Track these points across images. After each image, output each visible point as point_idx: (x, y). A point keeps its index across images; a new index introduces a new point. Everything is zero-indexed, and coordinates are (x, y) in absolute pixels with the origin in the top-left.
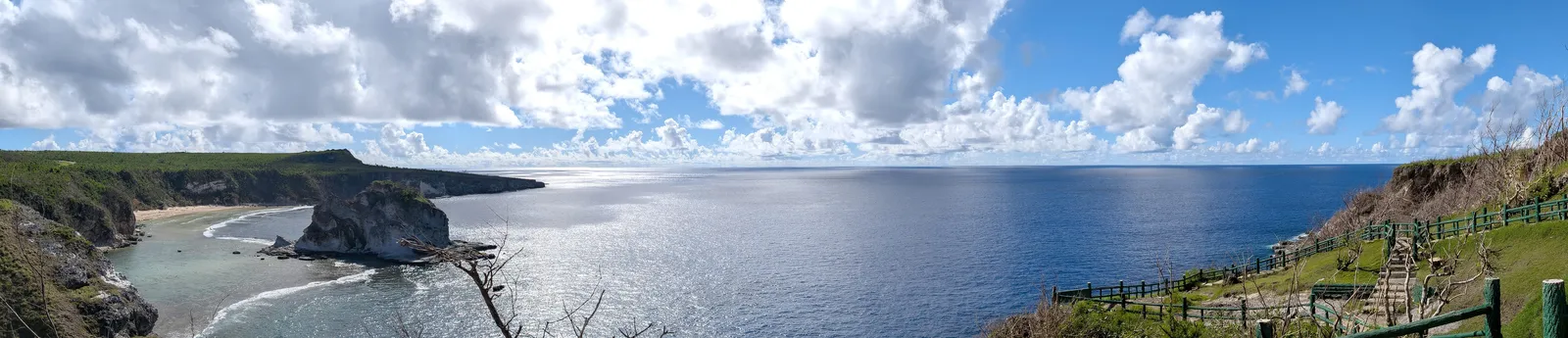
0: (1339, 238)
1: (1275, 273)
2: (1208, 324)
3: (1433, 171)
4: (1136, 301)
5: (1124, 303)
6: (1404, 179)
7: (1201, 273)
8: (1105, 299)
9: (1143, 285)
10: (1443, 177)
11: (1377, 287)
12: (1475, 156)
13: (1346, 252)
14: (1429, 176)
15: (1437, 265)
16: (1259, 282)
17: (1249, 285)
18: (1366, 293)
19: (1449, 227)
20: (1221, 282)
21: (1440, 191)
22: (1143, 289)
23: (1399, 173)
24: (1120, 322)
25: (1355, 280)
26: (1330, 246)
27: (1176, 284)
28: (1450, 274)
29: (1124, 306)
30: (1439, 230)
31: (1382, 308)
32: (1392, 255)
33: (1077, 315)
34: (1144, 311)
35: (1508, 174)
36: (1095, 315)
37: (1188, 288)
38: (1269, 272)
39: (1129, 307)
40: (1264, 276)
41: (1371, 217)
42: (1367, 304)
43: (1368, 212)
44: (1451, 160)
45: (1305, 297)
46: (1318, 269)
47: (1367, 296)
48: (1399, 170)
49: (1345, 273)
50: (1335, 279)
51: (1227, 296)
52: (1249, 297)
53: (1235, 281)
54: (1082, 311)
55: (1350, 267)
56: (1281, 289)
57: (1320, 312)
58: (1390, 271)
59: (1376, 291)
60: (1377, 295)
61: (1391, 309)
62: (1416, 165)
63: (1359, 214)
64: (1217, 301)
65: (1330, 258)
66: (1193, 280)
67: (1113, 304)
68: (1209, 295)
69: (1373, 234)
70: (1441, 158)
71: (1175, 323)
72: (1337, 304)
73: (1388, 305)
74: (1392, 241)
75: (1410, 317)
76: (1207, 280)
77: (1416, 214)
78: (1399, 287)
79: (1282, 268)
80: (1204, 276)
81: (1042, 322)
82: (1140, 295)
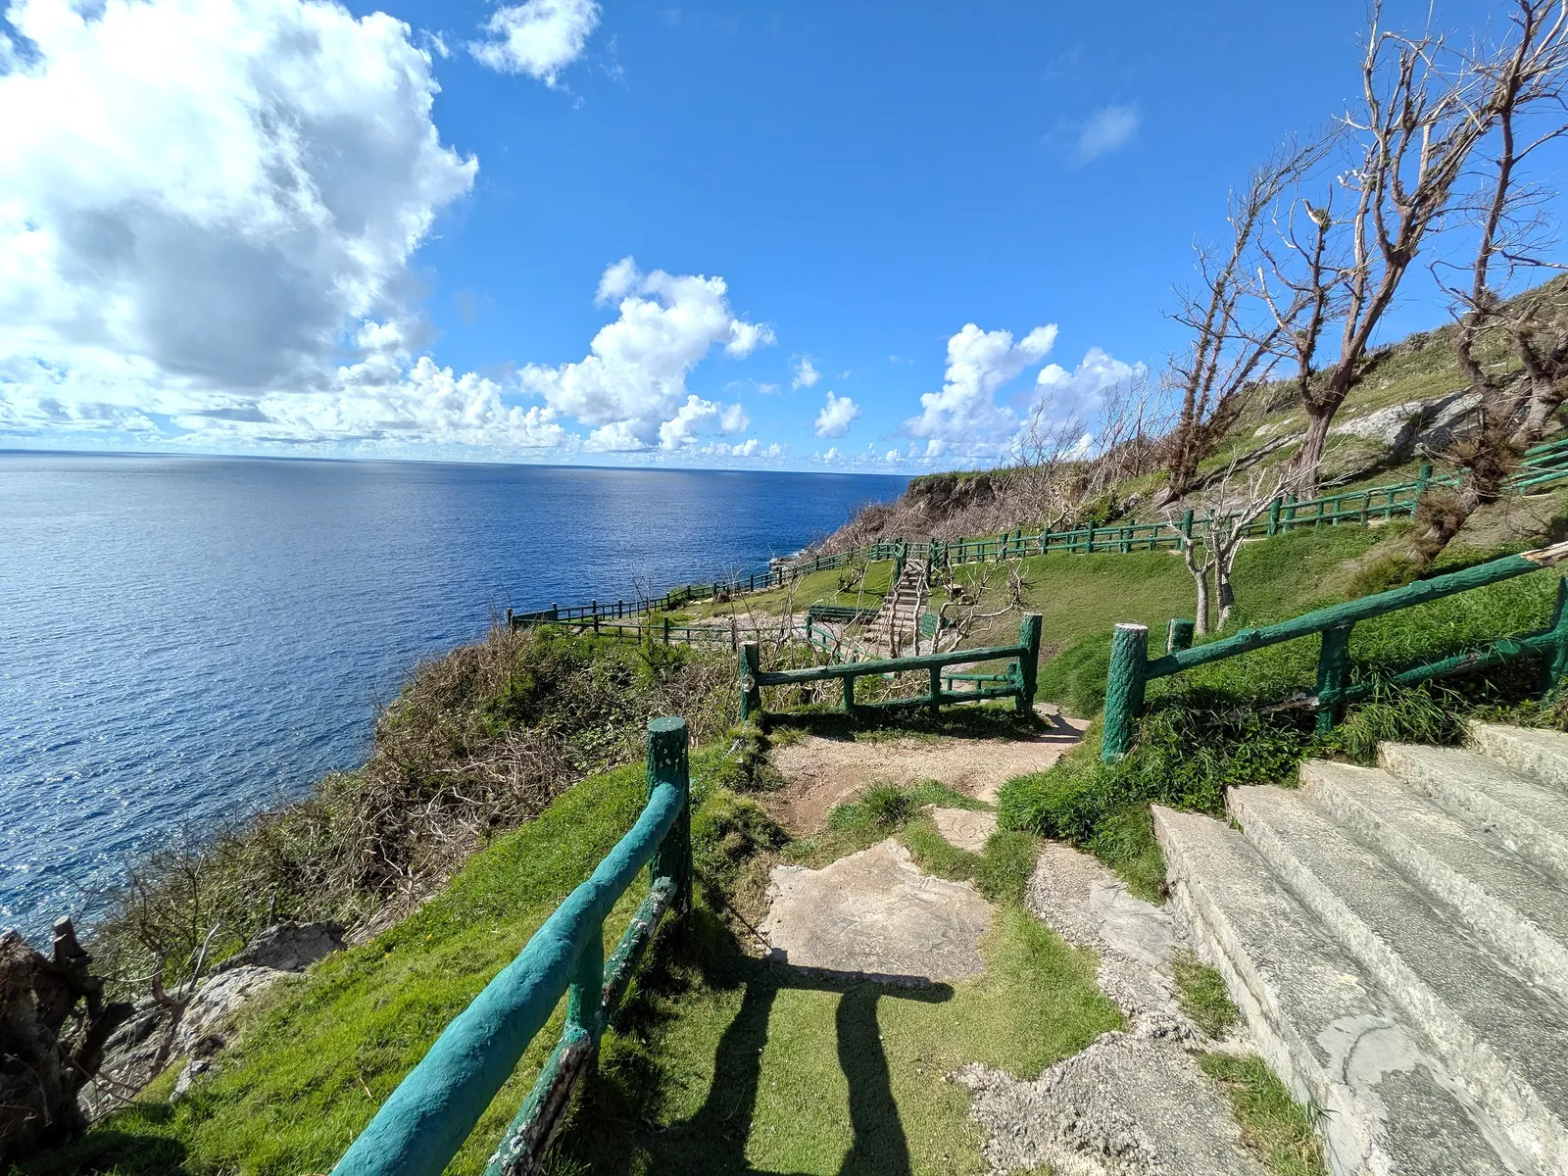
0: (842, 555)
1: (770, 591)
2: (694, 646)
3: (955, 485)
4: (612, 623)
5: (596, 626)
6: (921, 493)
7: (689, 590)
8: (573, 621)
9: (621, 604)
10: (967, 492)
11: (882, 613)
12: (1010, 470)
13: (850, 571)
14: (950, 491)
15: (956, 592)
16: (750, 601)
17: (740, 604)
18: (869, 618)
19: (972, 551)
20: (710, 600)
21: (962, 510)
22: (620, 609)
23: (914, 486)
24: (591, 648)
25: (859, 603)
26: (831, 563)
27: (659, 603)
28: (972, 604)
29: (596, 630)
30: (960, 552)
31: (887, 637)
32: (902, 578)
33: (539, 642)
34: (620, 633)
35: (1054, 491)
36: (560, 640)
37: (672, 607)
38: (763, 590)
39: (602, 630)
40: (758, 595)
41: (879, 535)
42: (869, 631)
43: (877, 530)
44: (979, 473)
45: (800, 619)
46: (819, 589)
47: (869, 622)
48: (916, 482)
49: (847, 594)
50: (835, 600)
51: (716, 616)
52: (742, 617)
53: (725, 599)
54: (544, 636)
55: (852, 588)
56: (774, 609)
57: (816, 636)
58: (899, 595)
59: (879, 617)
60: (881, 621)
61: (896, 639)
62: (936, 477)
63: (866, 530)
64: (704, 622)
65: (831, 577)
66: (679, 598)
67: (584, 626)
68: (697, 614)
69: (881, 554)
70: (967, 470)
71: (654, 647)
72: (836, 627)
73: (892, 634)
74: (902, 563)
75: (918, 649)
76: (695, 598)
77: (934, 533)
78: (906, 615)
79: (778, 586)
80: (692, 593)
81: (495, 653)
82: (616, 617)
